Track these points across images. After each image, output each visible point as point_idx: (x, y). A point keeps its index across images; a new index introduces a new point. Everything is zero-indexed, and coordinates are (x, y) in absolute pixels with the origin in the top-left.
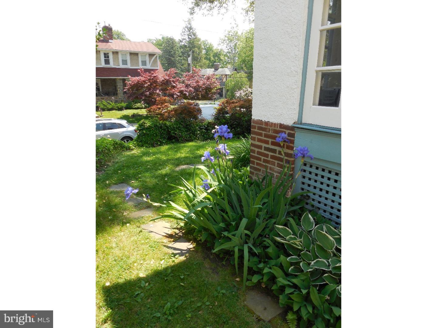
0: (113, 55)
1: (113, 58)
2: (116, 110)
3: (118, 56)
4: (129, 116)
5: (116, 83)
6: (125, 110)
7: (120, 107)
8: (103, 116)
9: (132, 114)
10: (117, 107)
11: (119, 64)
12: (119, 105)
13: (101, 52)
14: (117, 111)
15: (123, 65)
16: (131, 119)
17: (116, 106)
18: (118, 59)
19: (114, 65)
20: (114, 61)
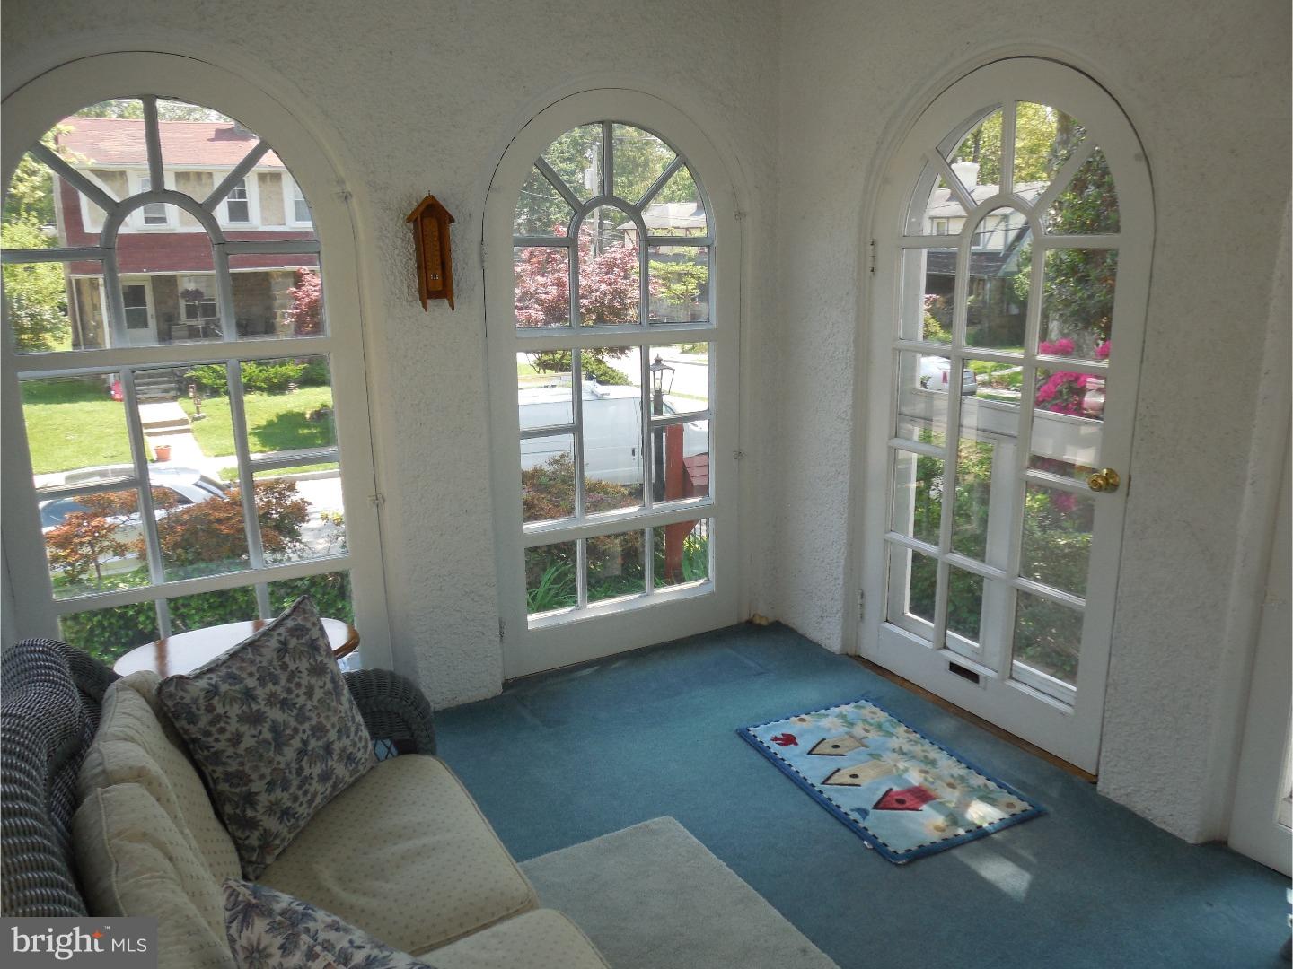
0: (260, 187)
1: (261, 195)
2: (261, 389)
3: (281, 188)
4: (303, 414)
5: (269, 288)
6: (297, 391)
7: (275, 380)
8: (204, 417)
9: (317, 406)
10: (267, 379)
11: (283, 217)
12: (275, 371)
13: (214, 177)
14: (265, 394)
15: (297, 220)
16: (306, 431)
17: (263, 375)
18: (282, 200)
19: (265, 221)
20: (263, 208)
